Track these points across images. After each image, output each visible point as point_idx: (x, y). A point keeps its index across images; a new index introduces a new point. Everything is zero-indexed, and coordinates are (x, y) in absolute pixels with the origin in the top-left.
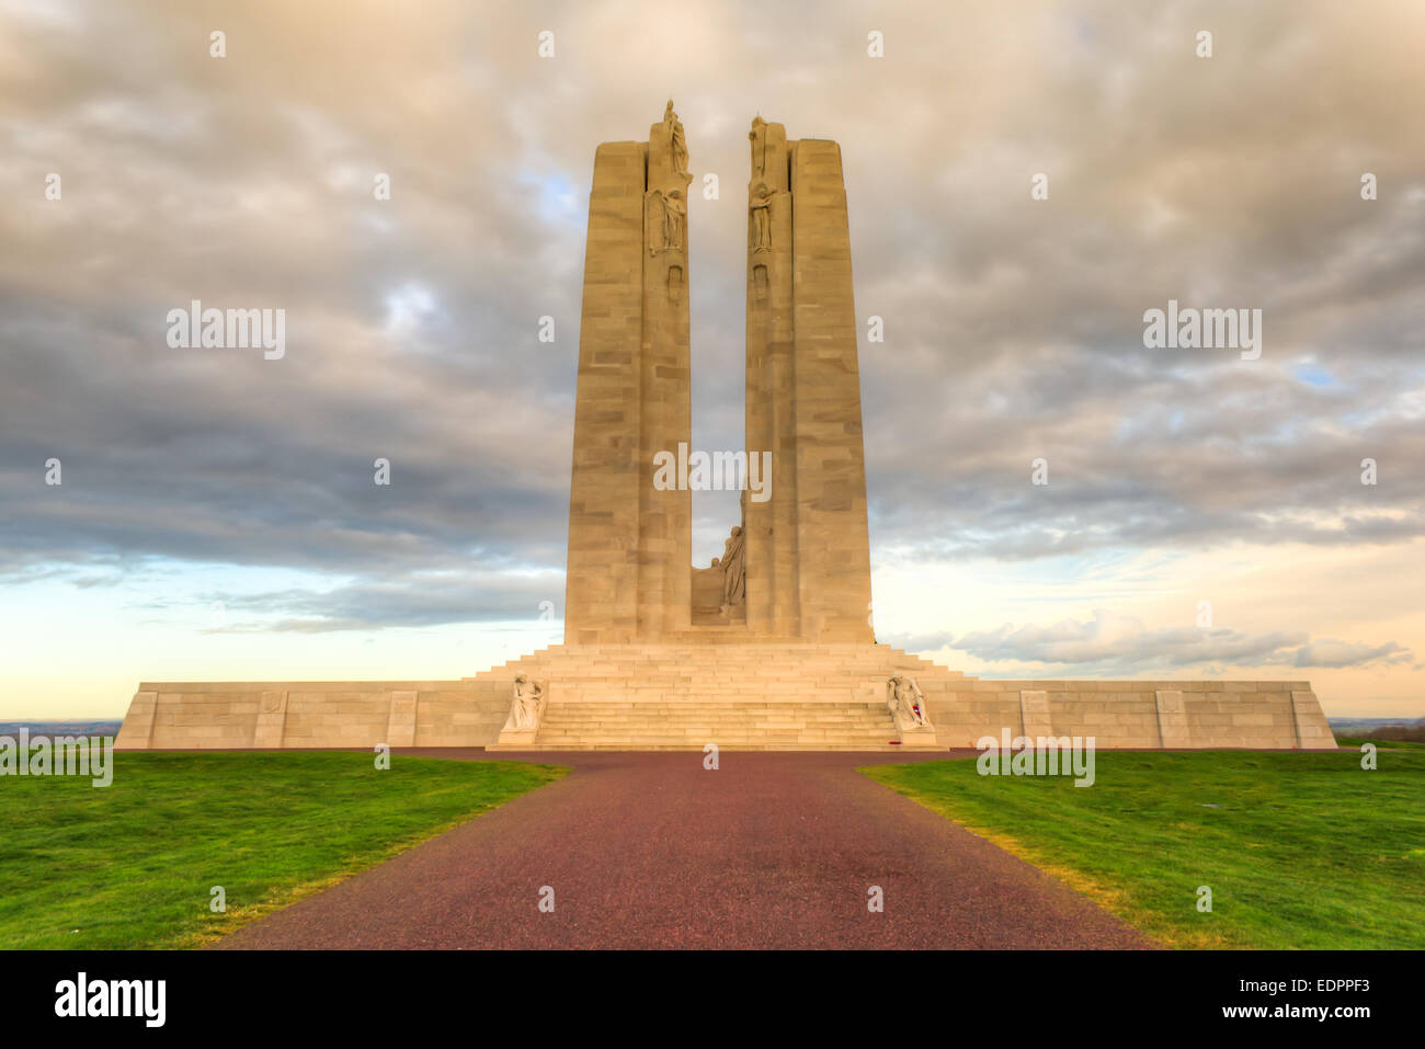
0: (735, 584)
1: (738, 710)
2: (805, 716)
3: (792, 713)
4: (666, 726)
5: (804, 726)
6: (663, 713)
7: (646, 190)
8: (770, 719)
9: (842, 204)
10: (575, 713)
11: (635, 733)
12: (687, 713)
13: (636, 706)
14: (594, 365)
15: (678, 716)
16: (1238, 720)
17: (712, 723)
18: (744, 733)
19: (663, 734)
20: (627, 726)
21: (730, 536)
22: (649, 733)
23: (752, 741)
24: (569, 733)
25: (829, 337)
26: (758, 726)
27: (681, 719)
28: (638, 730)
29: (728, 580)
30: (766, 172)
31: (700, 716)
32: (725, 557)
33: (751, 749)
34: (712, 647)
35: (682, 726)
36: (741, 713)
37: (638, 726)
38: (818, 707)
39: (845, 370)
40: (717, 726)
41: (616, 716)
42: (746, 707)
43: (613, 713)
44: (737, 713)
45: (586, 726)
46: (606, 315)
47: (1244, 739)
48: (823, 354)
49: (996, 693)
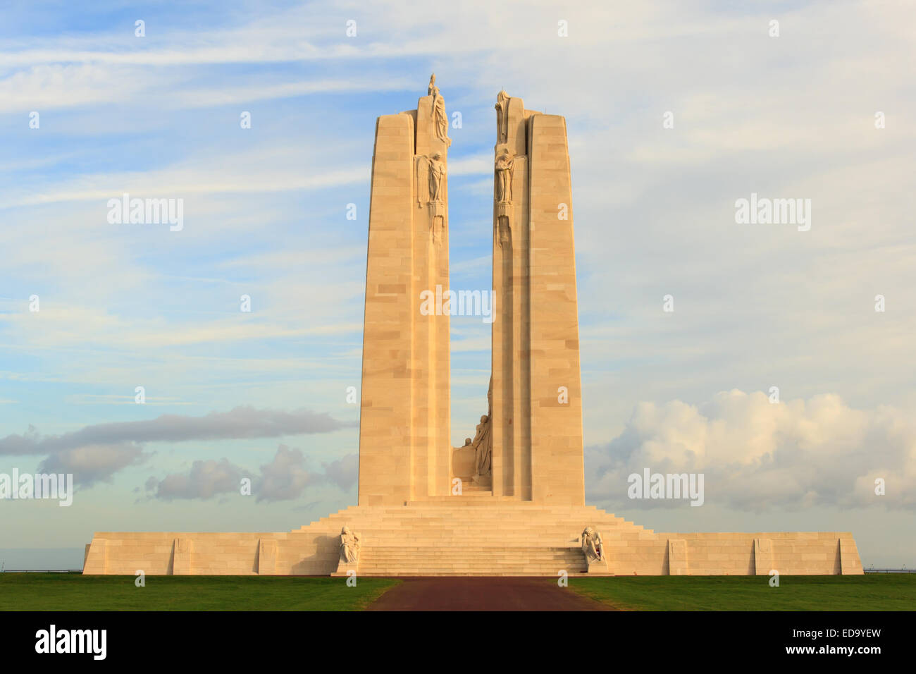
0: (483, 460)
1: (485, 552)
2: (529, 556)
3: (521, 554)
4: (440, 562)
5: (528, 562)
6: (437, 554)
7: (415, 153)
8: (506, 558)
9: (565, 168)
10: (381, 554)
11: (420, 566)
12: (453, 554)
13: (420, 550)
14: (377, 295)
15: (447, 556)
16: (805, 557)
17: (470, 560)
18: (489, 566)
19: (439, 567)
20: (415, 562)
21: (479, 423)
22: (430, 566)
23: (496, 571)
24: (378, 566)
25: (556, 274)
26: (499, 562)
27: (449, 558)
28: (423, 564)
29: (478, 456)
30: (508, 139)
31: (461, 556)
32: (476, 439)
33: (494, 575)
34: (468, 508)
35: (450, 562)
36: (488, 554)
37: (422, 562)
38: (539, 550)
39: (566, 299)
40: (472, 562)
41: (407, 556)
42: (492, 550)
43: (405, 554)
44: (485, 554)
45: (388, 562)
46: (386, 255)
47: (807, 569)
48: (551, 287)
49: (653, 541)
